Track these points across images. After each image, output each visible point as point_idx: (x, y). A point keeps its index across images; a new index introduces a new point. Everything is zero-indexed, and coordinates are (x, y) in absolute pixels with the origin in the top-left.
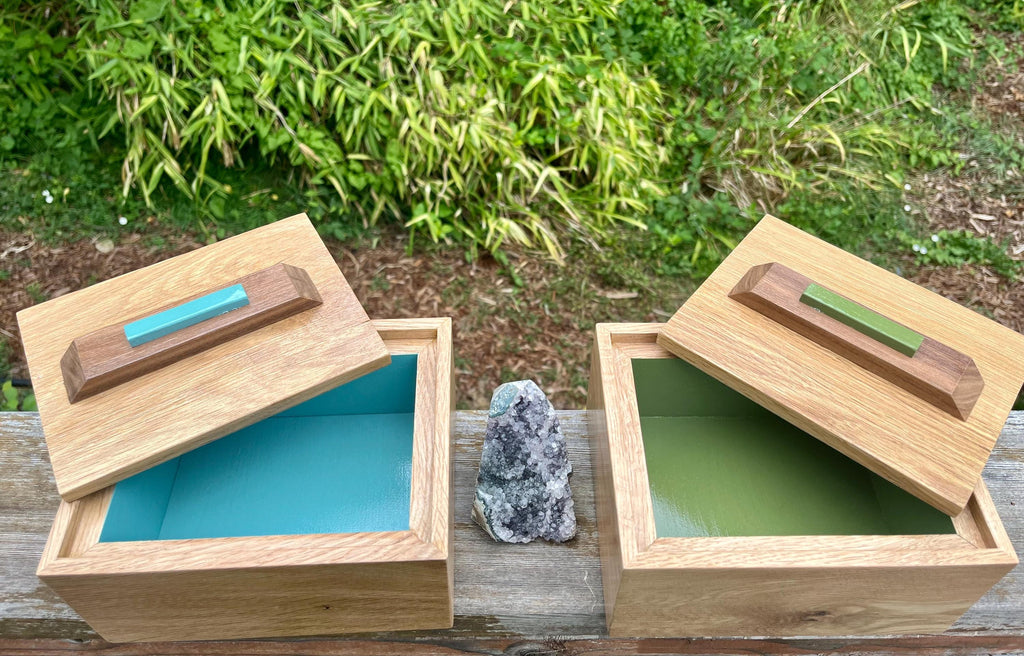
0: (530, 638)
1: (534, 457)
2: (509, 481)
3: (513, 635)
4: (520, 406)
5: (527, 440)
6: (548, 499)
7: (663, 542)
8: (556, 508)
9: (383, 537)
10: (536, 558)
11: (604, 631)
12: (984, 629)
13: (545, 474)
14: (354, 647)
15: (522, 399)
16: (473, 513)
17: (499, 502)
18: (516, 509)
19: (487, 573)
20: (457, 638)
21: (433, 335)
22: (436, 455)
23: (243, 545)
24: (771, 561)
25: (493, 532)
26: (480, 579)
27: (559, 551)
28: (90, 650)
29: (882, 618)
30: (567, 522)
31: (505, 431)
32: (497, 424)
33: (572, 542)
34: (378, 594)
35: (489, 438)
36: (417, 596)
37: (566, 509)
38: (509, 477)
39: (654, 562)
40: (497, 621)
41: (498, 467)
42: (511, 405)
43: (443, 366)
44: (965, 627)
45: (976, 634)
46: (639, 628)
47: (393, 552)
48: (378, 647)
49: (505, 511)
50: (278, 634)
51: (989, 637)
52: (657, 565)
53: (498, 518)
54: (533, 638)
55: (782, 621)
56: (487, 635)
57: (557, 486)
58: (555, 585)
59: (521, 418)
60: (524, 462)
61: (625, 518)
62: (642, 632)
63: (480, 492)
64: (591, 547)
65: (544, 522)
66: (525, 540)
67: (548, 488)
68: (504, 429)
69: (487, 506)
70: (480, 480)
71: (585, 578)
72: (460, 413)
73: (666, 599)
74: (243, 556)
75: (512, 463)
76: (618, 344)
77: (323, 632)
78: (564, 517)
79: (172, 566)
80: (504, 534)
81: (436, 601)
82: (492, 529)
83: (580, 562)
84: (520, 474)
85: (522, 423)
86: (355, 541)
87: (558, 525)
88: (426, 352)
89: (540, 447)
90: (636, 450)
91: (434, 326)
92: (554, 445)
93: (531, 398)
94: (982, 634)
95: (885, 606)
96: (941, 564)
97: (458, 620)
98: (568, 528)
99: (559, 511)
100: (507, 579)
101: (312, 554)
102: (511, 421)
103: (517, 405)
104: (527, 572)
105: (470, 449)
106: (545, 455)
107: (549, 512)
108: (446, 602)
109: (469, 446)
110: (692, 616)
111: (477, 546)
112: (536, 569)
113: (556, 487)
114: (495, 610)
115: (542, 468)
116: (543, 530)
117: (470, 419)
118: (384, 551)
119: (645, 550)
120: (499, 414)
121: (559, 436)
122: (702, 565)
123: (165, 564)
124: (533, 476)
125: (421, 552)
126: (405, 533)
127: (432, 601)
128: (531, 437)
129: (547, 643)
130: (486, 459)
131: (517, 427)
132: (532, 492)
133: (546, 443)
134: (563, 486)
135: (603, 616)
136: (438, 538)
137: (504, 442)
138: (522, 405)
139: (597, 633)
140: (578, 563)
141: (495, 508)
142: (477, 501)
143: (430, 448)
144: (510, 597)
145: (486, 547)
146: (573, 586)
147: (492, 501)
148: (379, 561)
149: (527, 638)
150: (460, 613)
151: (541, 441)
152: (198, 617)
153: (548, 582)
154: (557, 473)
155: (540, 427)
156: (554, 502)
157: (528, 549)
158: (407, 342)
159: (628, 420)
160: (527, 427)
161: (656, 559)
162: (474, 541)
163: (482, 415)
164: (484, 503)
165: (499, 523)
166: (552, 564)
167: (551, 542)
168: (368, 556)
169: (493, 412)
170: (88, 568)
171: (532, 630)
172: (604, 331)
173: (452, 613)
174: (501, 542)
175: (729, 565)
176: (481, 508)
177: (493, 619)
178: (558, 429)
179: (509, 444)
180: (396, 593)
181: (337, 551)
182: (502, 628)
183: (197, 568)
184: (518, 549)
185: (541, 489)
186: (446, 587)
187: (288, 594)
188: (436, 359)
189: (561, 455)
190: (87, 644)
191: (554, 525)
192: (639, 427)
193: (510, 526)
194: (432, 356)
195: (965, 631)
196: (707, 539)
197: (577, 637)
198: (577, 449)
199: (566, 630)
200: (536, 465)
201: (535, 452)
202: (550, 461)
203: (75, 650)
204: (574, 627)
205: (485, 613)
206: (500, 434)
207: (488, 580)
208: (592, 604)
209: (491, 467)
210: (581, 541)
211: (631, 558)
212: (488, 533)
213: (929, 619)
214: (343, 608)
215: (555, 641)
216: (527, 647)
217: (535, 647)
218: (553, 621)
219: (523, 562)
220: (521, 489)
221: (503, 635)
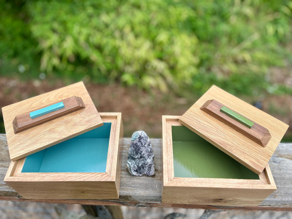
0: (141, 202)
1: (143, 152)
2: (136, 159)
3: (136, 201)
5: (141, 148)
6: (147, 164)
7: (176, 179)
8: (149, 167)
9: (98, 174)
10: (143, 180)
11: (161, 201)
12: (270, 205)
13: (146, 157)
14: (93, 202)
15: (140, 136)
16: (126, 167)
17: (133, 165)
18: (138, 166)
19: (129, 184)
20: (121, 201)
21: (116, 117)
23: (60, 175)
24: (205, 185)
25: (131, 173)
26: (127, 185)
27: (150, 178)
28: (22, 200)
29: (238, 202)
30: (152, 171)
32: (133, 143)
33: (154, 176)
34: (97, 189)
35: (131, 147)
36: (108, 190)
37: (152, 167)
38: (136, 157)
39: (172, 184)
40: (132, 197)
41: (133, 155)
42: (137, 138)
43: (118, 126)
44: (264, 204)
45: (268, 206)
46: (170, 201)
47: (100, 178)
48: (99, 202)
49: (135, 167)
50: (71, 198)
51: (272, 207)
52: (173, 185)
53: (133, 169)
54: (142, 202)
55: (210, 201)
56: (129, 200)
57: (149, 160)
58: (148, 188)
59: (140, 142)
61: (165, 171)
62: (171, 202)
63: (128, 162)
64: (159, 178)
65: (146, 170)
66: (140, 175)
67: (147, 161)
68: (135, 144)
70: (128, 158)
71: (157, 186)
73: (177, 194)
74: (59, 178)
75: (137, 154)
76: (168, 121)
77: (83, 198)
78: (151, 169)
79: (40, 180)
80: (135, 173)
81: (114, 192)
82: (131, 172)
84: (139, 157)
86: (90, 175)
87: (150, 171)
88: (114, 122)
89: (145, 150)
90: (171, 152)
91: (116, 115)
92: (149, 149)
93: (143, 136)
94: (270, 207)
95: (239, 199)
96: (254, 188)
97: (120, 197)
98: (152, 172)
99: (150, 167)
100: (135, 186)
101: (78, 178)
102: (137, 142)
103: (139, 138)
104: (141, 184)
106: (146, 152)
107: (147, 168)
108: (116, 192)
110: (184, 199)
111: (127, 176)
112: (143, 183)
113: (149, 161)
114: (131, 194)
115: (146, 155)
116: (145, 173)
118: (98, 178)
119: (171, 181)
120: (134, 140)
121: (151, 147)
122: (186, 186)
123: (39, 179)
124: (143, 158)
125: (108, 179)
126: (104, 173)
127: (112, 192)
128: (143, 147)
129: (146, 203)
130: (130, 152)
131: (139, 144)
132: (142, 162)
133: (147, 148)
134: (151, 161)
135: (161, 197)
136: (113, 175)
137: (135, 148)
138: (140, 138)
140: (154, 182)
141: (132, 166)
143: (113, 150)
144: (135, 191)
145: (129, 177)
146: (153, 189)
147: (131, 164)
148: (96, 181)
149: (140, 202)
150: (121, 195)
151: (145, 148)
152: (49, 193)
153: (146, 187)
154: (150, 157)
155: (145, 144)
156: (149, 165)
157: (141, 178)
158: (109, 119)
159: (169, 143)
160: (142, 144)
161: (173, 183)
163: (129, 139)
166: (148, 182)
167: (148, 176)
168: (93, 179)
169: (132, 140)
170: (17, 180)
171: (141, 200)
172: (164, 117)
174: (134, 175)
175: (193, 186)
176: (128, 166)
177: (130, 197)
178: (150, 145)
179: (136, 149)
180: (102, 189)
181: (85, 178)
182: (133, 199)
183: (47, 181)
184: (139, 177)
185: (145, 161)
186: (115, 188)
187: (72, 188)
189: (151, 152)
190: (21, 198)
191: (148, 171)
192: (172, 145)
193: (136, 171)
194: (116, 123)
196: (188, 178)
197: (154, 202)
199: (151, 200)
200: (144, 154)
201: (144, 151)
202: (148, 154)
203: (18, 200)
204: (153, 200)
205: (128, 195)
206: (134, 146)
207: (129, 186)
208: (158, 194)
209: (131, 155)
210: (156, 176)
211: (166, 183)
212: (130, 173)
213: (252, 203)
214: (88, 193)
215: (148, 203)
216: (141, 204)
217: (143, 204)
218: (147, 198)
219: (140, 181)
220: (140, 161)
221: (134, 201)
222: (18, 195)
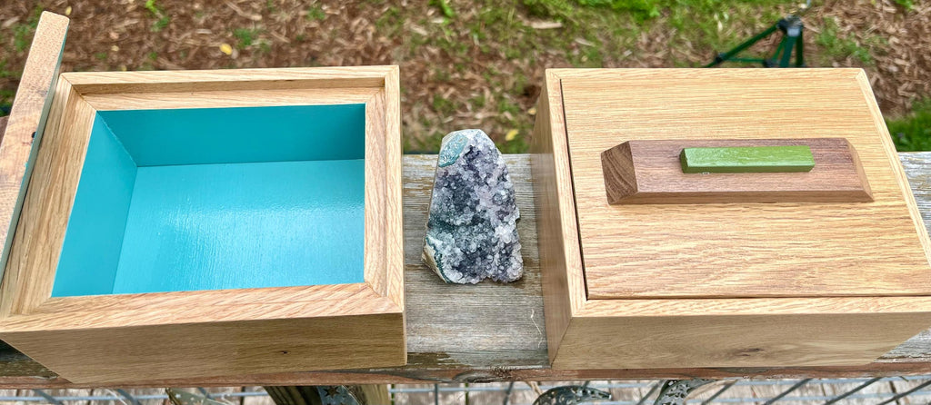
0: (478, 368)
1: (483, 204)
2: (458, 227)
3: (462, 366)
4: (469, 156)
5: (476, 188)
6: (496, 244)
8: (504, 252)
9: (338, 289)
10: (485, 298)
11: (548, 363)
12: (903, 357)
13: (494, 220)
14: (311, 377)
15: (471, 148)
16: (423, 256)
17: (449, 247)
18: (465, 253)
19: (437, 312)
20: (409, 369)
21: (381, 84)
22: (389, 208)
23: (198, 299)
24: (716, 309)
25: (443, 274)
26: (431, 318)
27: (506, 290)
28: (57, 384)
29: (811, 353)
30: (515, 264)
31: (454, 179)
32: (446, 173)
33: (518, 282)
34: (334, 341)
35: (439, 187)
36: (372, 342)
37: (514, 253)
38: (458, 223)
39: (602, 310)
40: (448, 356)
41: (447, 214)
42: (461, 155)
43: (392, 117)
45: (894, 361)
46: (583, 362)
47: (349, 306)
48: (334, 377)
49: (454, 255)
51: (906, 363)
52: (605, 313)
53: (448, 262)
54: (481, 368)
55: (716, 356)
56: (438, 366)
57: (505, 231)
58: (503, 323)
59: (471, 167)
60: (473, 209)
61: (573, 266)
62: (583, 365)
63: (431, 238)
64: (537, 287)
65: (492, 265)
66: (474, 281)
67: (497, 233)
68: (453, 178)
69: (437, 251)
70: (430, 226)
71: (532, 316)
72: (408, 157)
73: (608, 341)
74: (197, 311)
75: (461, 210)
77: (282, 370)
78: (512, 260)
79: (128, 321)
80: (454, 276)
81: (392, 346)
82: (442, 271)
83: (527, 300)
84: (469, 220)
85: (472, 172)
86: (310, 294)
87: (506, 268)
88: (373, 101)
89: (491, 194)
91: (381, 75)
92: (503, 193)
93: (480, 147)
94: (901, 361)
95: (817, 345)
96: (880, 312)
97: (411, 356)
98: (515, 270)
99: (507, 254)
100: (457, 318)
101: (269, 309)
102: (461, 170)
103: (466, 155)
104: (476, 311)
105: (419, 194)
106: (494, 202)
107: (497, 256)
108: (401, 346)
109: (417, 190)
110: (631, 353)
111: (427, 287)
112: (485, 308)
113: (504, 233)
114: (446, 348)
115: (491, 215)
116: (491, 272)
117: (417, 163)
118: (339, 305)
120: (449, 164)
121: (508, 185)
122: (651, 313)
123: (120, 320)
124: (482, 222)
125: (377, 306)
126: (360, 286)
127: (387, 346)
128: (480, 185)
129: (493, 372)
130: (436, 206)
131: (467, 176)
132: (481, 237)
133: (494, 191)
134: (511, 231)
135: (546, 351)
136: (393, 292)
137: (453, 190)
138: (472, 155)
139: (542, 364)
140: (524, 302)
141: (445, 253)
142: (427, 246)
143: (382, 200)
144: (461, 335)
145: (436, 288)
146: (521, 324)
147: (442, 246)
148: (335, 315)
149: (475, 368)
150: (413, 351)
151: (490, 188)
152: (158, 361)
153: (496, 320)
154: (505, 219)
155: (489, 175)
156: (502, 246)
157: (477, 289)
158: (354, 90)
160: (477, 176)
162: (424, 281)
163: (429, 160)
164: (435, 248)
165: (449, 266)
166: (500, 304)
167: (499, 282)
168: (324, 310)
169: (442, 162)
171: (480, 362)
172: (553, 76)
173: (406, 350)
174: (451, 283)
175: (676, 314)
176: (432, 253)
177: (444, 355)
178: (507, 177)
180: (352, 340)
181: (293, 306)
182: (453, 361)
183: (153, 324)
184: (467, 289)
185: (490, 234)
186: (400, 334)
187: (246, 343)
188: (385, 109)
189: (510, 201)
190: (54, 380)
191: (502, 268)
193: (459, 268)
194: (380, 105)
195: (886, 358)
197: (521, 367)
198: (524, 194)
199: (513, 362)
200: (485, 211)
201: (484, 199)
202: (499, 208)
203: (43, 384)
204: (520, 359)
205: (436, 349)
206: (450, 183)
207: (439, 319)
208: (539, 340)
209: (441, 214)
210: (527, 281)
211: (579, 307)
212: (437, 275)
213: (857, 354)
214: (302, 353)
215: (501, 371)
216: (474, 375)
217: (483, 375)
218: (501, 356)
219: (472, 302)
220: (471, 234)
221: (454, 366)
222: (43, 370)
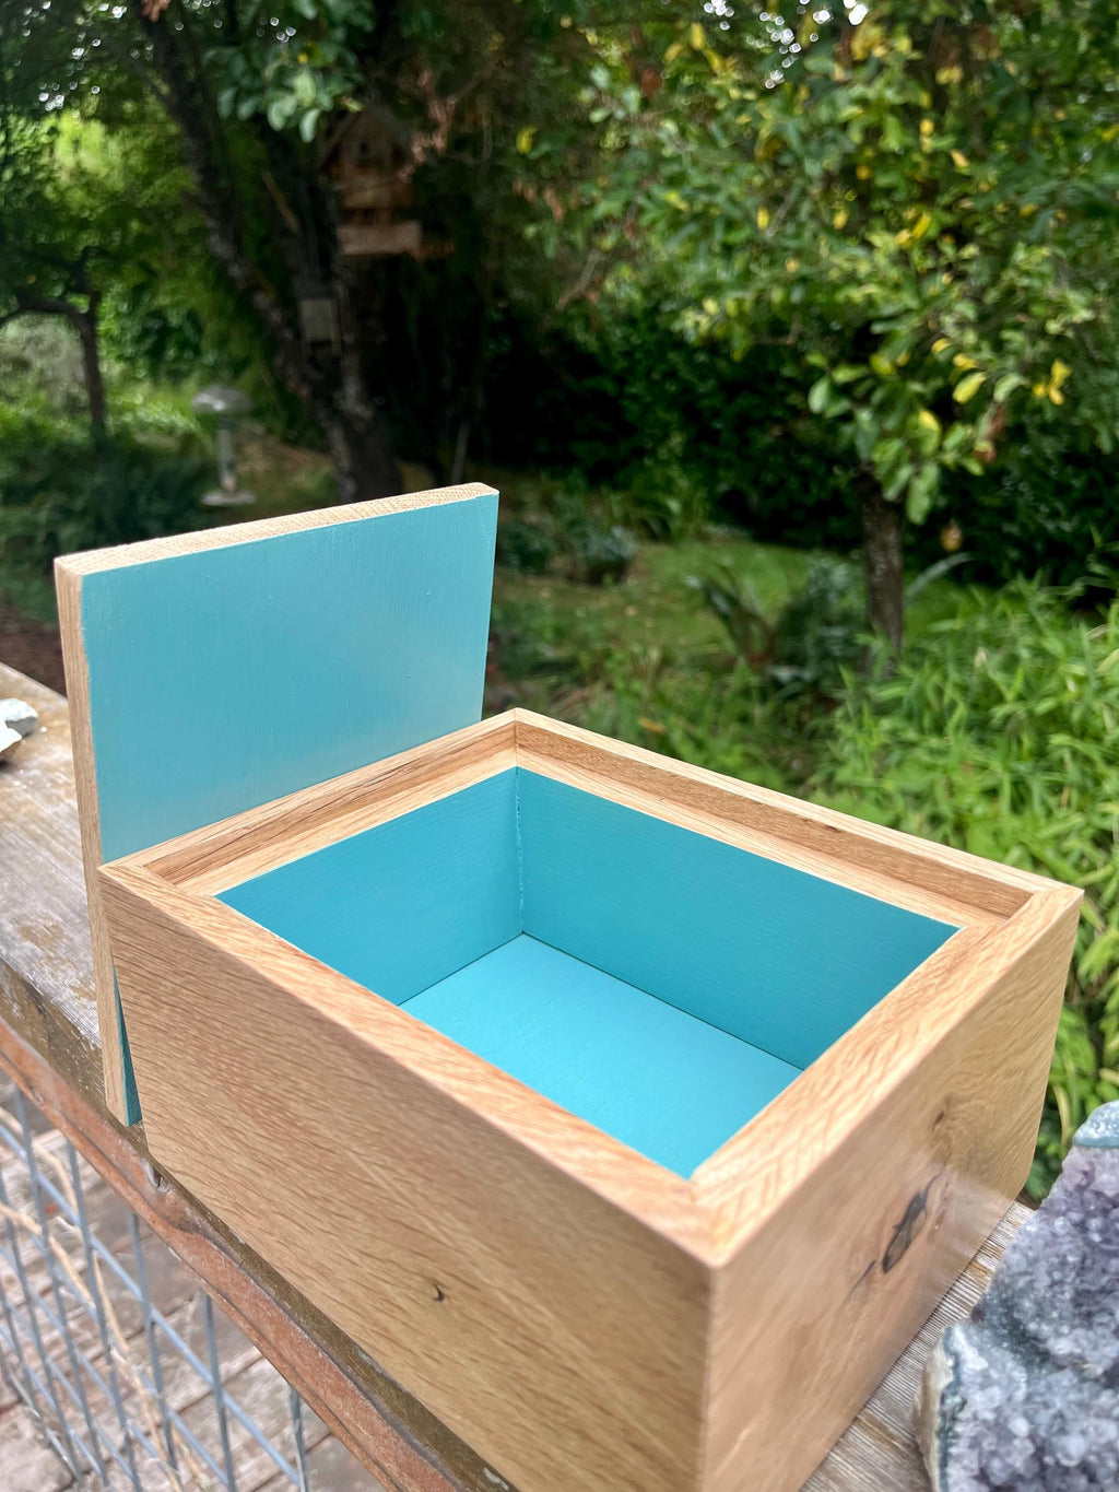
17: (997, 1393)
18: (1039, 1453)
25: (944, 1476)
38: (1061, 1347)
41: (1042, 1305)
47: (603, 1168)
49: (1000, 1429)
53: (975, 1443)
63: (959, 1337)
69: (958, 1382)
70: (978, 1317)
74: (346, 1001)
75: (1089, 1318)
77: (423, 1391)
81: (670, 1472)
82: (944, 1464)
101: (449, 1068)
118: (586, 1153)
120: (1103, 1145)
125: (661, 1212)
126: (672, 1179)
130: (1016, 1257)
136: (730, 1212)
137: (1089, 1243)
141: (982, 1403)
147: (980, 1380)
158: (951, 903)
164: (956, 1367)
165: (971, 1460)
170: (154, 894)
176: (941, 1381)
209: (1023, 1292)
214: (469, 1327)
